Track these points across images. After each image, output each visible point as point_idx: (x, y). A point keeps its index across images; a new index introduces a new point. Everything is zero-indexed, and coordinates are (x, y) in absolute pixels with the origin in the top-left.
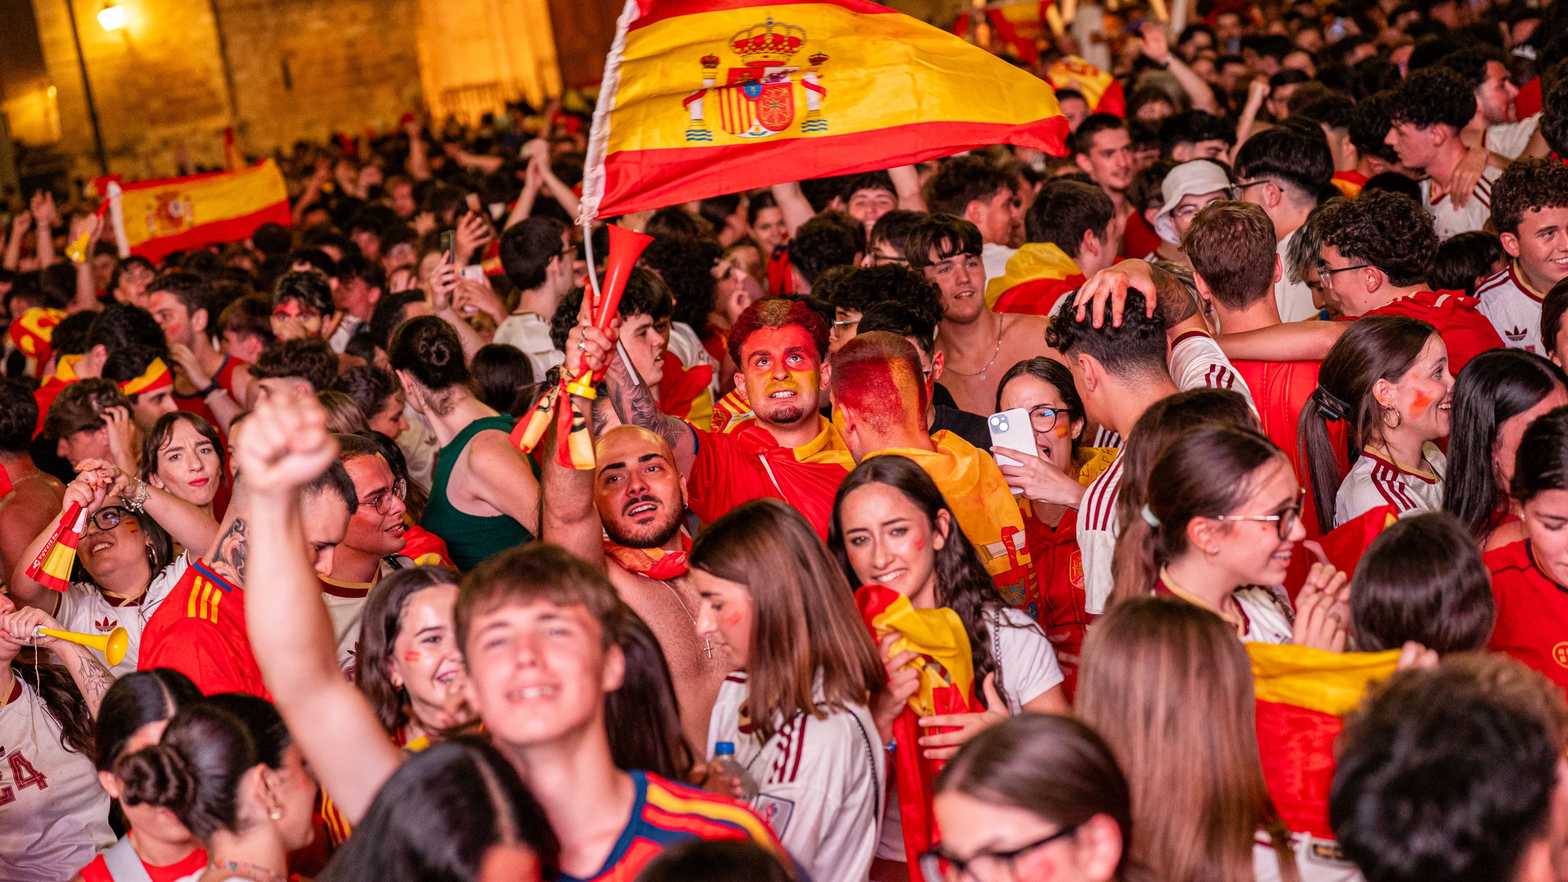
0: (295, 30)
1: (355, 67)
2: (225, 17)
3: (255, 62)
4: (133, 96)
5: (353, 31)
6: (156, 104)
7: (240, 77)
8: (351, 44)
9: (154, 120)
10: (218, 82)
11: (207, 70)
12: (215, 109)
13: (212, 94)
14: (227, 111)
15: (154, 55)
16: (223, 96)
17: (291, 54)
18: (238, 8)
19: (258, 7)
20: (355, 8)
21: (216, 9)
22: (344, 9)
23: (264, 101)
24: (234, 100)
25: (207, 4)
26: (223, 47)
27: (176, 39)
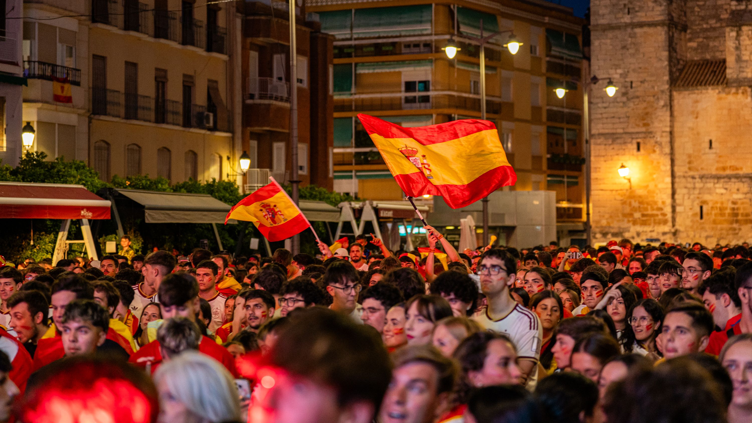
0: (709, 190)
1: (735, 213)
2: (677, 180)
3: (687, 203)
4: (627, 210)
5: (736, 196)
6: (637, 214)
7: (678, 209)
8: (734, 203)
9: (635, 223)
10: (668, 210)
11: (663, 203)
12: (665, 222)
13: (664, 215)
14: (670, 224)
15: (640, 192)
16: (669, 216)
17: (705, 202)
18: (684, 177)
19: (693, 178)
20: (739, 185)
21: (673, 176)
22: (734, 185)
23: (688, 222)
24: (674, 219)
25: (669, 173)
26: (673, 194)
27: (651, 186)
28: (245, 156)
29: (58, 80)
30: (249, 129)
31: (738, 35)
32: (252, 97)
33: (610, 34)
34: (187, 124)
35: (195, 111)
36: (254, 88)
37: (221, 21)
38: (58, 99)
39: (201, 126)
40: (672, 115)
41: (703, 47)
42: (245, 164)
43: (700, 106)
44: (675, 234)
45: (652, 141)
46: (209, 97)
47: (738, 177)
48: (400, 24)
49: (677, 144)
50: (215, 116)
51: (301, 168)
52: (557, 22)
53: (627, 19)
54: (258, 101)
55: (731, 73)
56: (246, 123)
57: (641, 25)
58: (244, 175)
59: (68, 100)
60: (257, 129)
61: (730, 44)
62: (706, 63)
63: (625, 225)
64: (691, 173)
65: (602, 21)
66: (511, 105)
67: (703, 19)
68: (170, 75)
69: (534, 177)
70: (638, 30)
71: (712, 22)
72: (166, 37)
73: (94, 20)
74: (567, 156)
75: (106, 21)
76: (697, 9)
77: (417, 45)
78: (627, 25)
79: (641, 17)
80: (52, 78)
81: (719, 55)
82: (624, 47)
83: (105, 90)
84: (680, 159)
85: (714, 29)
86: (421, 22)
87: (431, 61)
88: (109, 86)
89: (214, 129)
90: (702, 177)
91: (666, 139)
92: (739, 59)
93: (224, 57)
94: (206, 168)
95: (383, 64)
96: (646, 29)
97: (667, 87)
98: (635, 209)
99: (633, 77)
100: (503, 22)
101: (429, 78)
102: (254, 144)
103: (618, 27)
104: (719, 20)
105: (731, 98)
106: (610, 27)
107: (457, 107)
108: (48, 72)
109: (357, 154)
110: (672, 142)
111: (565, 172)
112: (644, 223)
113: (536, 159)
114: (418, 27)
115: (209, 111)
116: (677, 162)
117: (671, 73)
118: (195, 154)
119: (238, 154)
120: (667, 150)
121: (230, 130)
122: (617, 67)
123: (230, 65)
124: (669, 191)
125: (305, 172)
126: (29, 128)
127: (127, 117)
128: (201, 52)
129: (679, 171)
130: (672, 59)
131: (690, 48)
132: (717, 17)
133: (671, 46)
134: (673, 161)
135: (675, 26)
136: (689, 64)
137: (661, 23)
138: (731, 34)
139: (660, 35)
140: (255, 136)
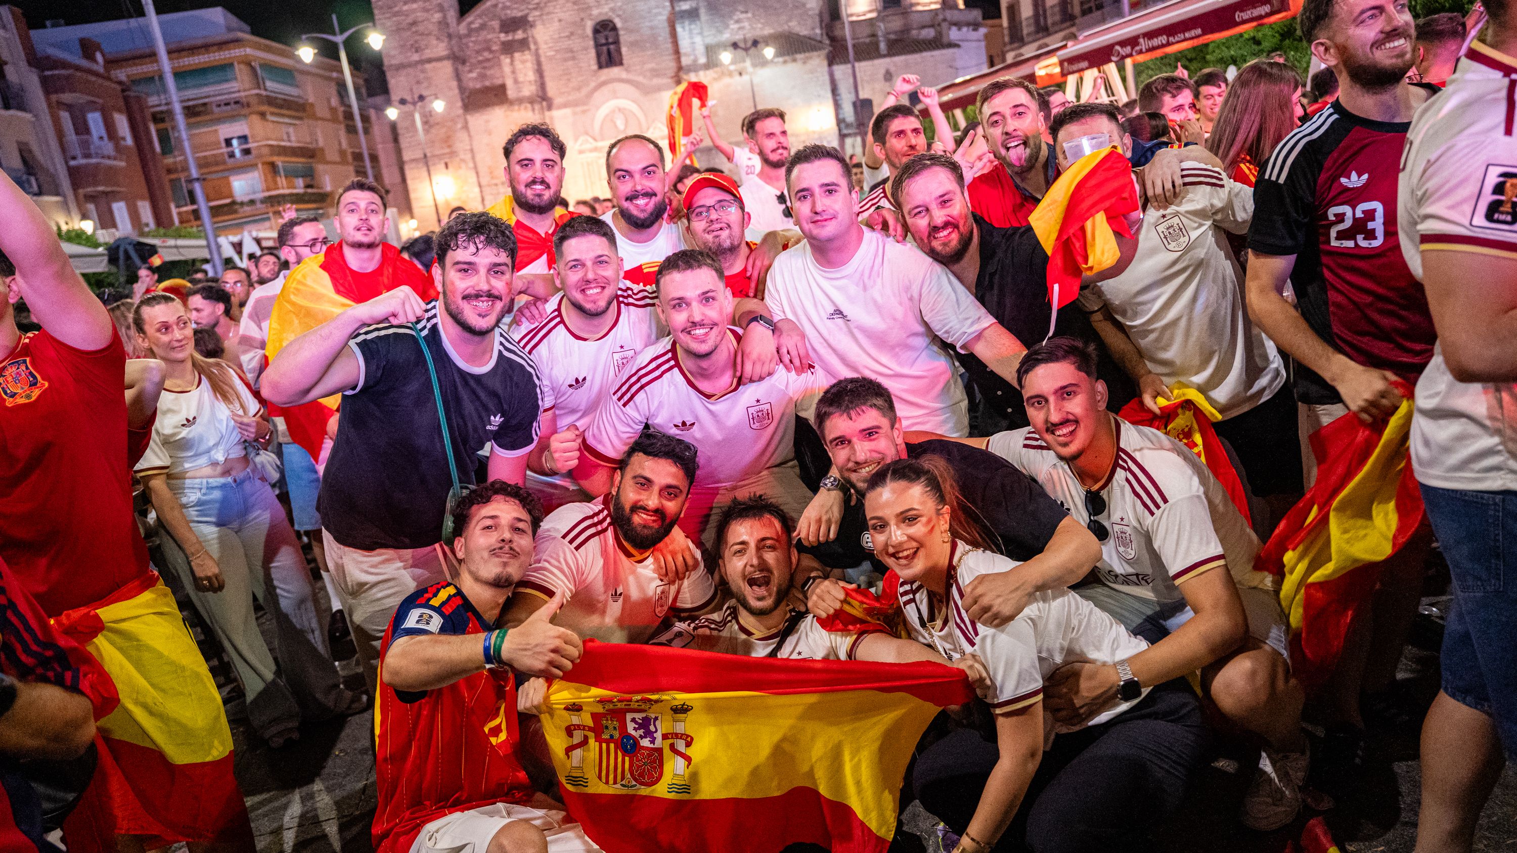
2: (484, 189)
18: (489, 185)
19: (496, 185)
21: (480, 186)
25: (476, 184)
26: (483, 200)
28: (85, 217)
30: (81, 191)
31: (512, 61)
32: (74, 158)
33: (404, 72)
36: (75, 148)
40: (470, 136)
41: (483, 76)
43: (490, 123)
45: (457, 159)
46: (25, 161)
48: (206, 85)
49: (477, 160)
50: (37, 180)
51: (147, 225)
53: (416, 57)
54: (83, 161)
55: (511, 93)
56: (75, 186)
57: (429, 61)
60: (89, 190)
61: (507, 69)
62: (486, 90)
64: (495, 181)
65: (394, 62)
66: (322, 150)
67: (479, 51)
70: (428, 66)
71: (486, 54)
76: (471, 44)
77: (227, 103)
78: (417, 63)
79: (428, 54)
81: (498, 82)
84: (483, 170)
85: (488, 60)
86: (227, 81)
87: (245, 116)
89: (41, 193)
91: (468, 156)
92: (516, 81)
93: (29, 116)
95: (200, 124)
96: (434, 64)
97: (460, 111)
101: (247, 132)
102: (91, 205)
103: (409, 65)
104: (491, 51)
106: (401, 67)
107: (279, 154)
110: (473, 158)
114: (225, 86)
115: (30, 174)
116: (481, 174)
117: (463, 100)
119: (77, 217)
120: (471, 165)
121: (60, 193)
123: (38, 124)
124: (479, 199)
129: (484, 182)
130: (462, 89)
131: (472, 78)
132: (489, 49)
133: (458, 77)
134: (477, 173)
135: (458, 59)
136: (475, 93)
137: (447, 58)
138: (506, 60)
139: (447, 68)
140: (90, 198)
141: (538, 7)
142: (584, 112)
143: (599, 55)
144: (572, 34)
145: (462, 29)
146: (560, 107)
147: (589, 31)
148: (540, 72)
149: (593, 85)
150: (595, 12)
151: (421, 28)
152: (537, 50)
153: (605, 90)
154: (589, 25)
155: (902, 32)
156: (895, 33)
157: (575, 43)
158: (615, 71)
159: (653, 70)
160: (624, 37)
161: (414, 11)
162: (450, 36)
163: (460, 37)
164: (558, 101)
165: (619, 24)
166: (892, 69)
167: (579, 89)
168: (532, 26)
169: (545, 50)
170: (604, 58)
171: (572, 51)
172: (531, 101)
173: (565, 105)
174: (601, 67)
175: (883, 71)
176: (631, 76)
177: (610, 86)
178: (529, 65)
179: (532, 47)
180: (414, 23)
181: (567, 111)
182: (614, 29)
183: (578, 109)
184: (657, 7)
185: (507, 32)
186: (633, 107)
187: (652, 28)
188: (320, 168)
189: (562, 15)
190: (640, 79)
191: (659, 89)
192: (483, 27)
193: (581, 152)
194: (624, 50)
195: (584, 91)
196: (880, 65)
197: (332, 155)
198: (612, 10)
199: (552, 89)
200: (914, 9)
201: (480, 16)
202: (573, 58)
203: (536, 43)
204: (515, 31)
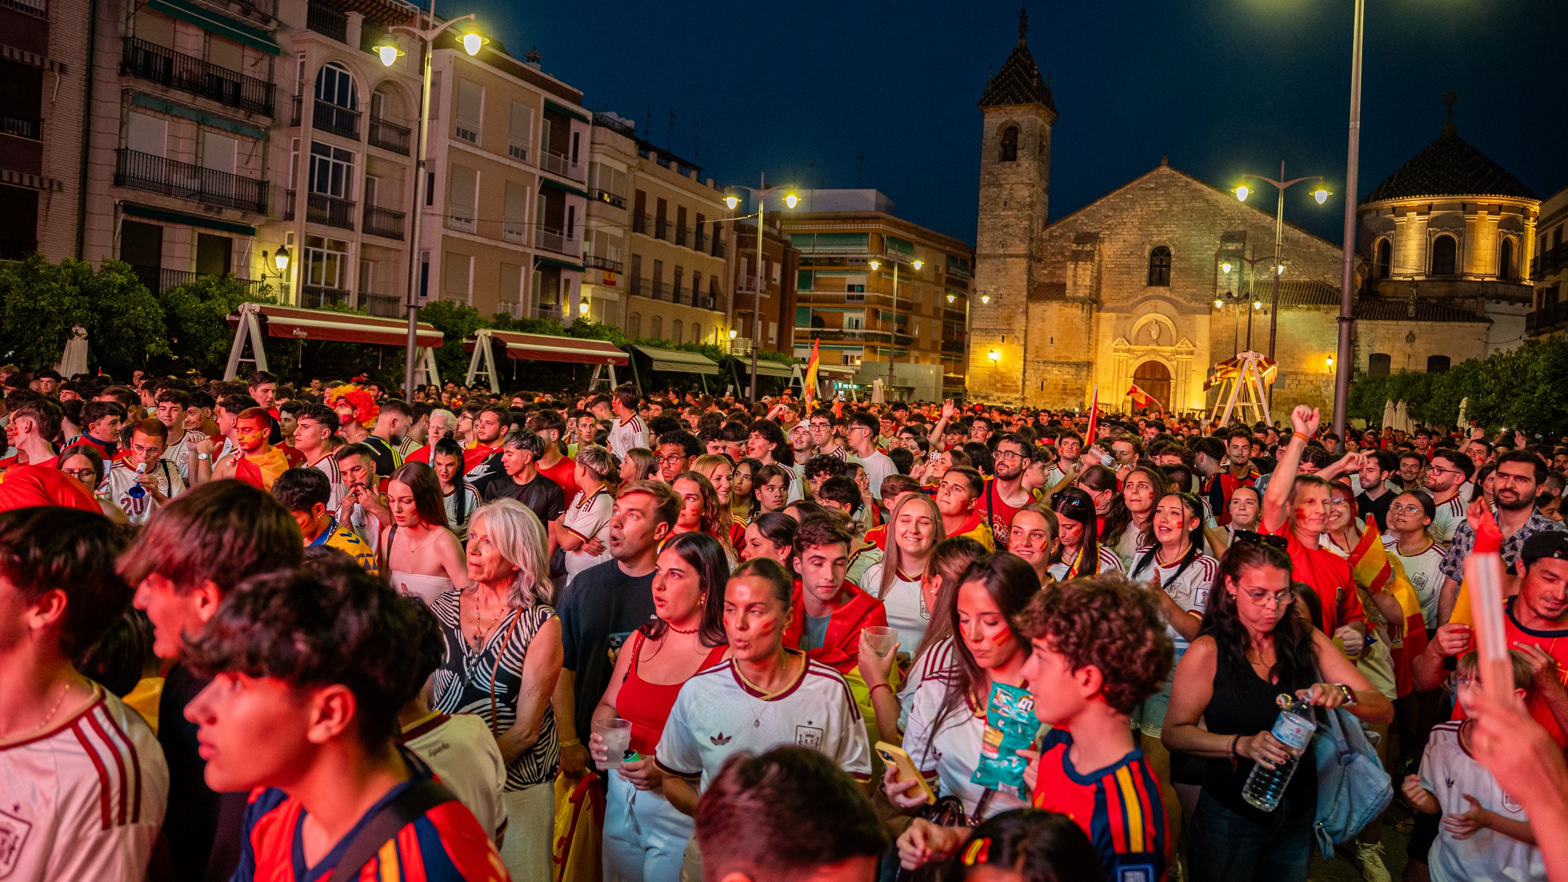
0: (1049, 372)
1: (1064, 388)
2: (1027, 363)
3: (1033, 379)
4: (993, 381)
5: (1066, 377)
6: (999, 385)
7: (1027, 383)
8: (1065, 381)
9: (997, 390)
10: (1020, 383)
11: (1017, 378)
12: (1017, 391)
13: (1017, 386)
14: (1021, 393)
15: (1002, 370)
16: (1020, 387)
17: (1045, 379)
18: (1032, 361)
19: (1039, 362)
20: (1069, 369)
21: (1025, 360)
22: (1066, 369)
23: (1033, 392)
24: (1023, 390)
25: (1023, 358)
26: (1024, 372)
27: (1010, 367)
28: (733, 328)
29: (607, 270)
30: (737, 311)
31: (1075, 269)
32: (741, 289)
33: (989, 261)
34: (695, 304)
35: (700, 296)
36: (743, 283)
37: (723, 235)
38: (606, 282)
39: (704, 306)
40: (1027, 319)
41: (1052, 274)
42: (733, 334)
43: (1047, 314)
44: (1023, 399)
45: (1013, 336)
46: (711, 288)
47: (1069, 364)
48: (847, 245)
49: (1029, 339)
50: (714, 301)
51: (771, 339)
52: (954, 251)
53: (1001, 251)
54: (744, 292)
55: (1069, 293)
56: (735, 306)
57: (1011, 256)
58: (732, 341)
59: (613, 283)
60: (743, 311)
61: (1070, 273)
62: (1053, 285)
63: (990, 391)
64: (1038, 359)
65: (984, 252)
67: (1053, 254)
68: (685, 270)
69: (932, 355)
70: (1008, 260)
71: (1059, 257)
72: (684, 245)
73: (634, 231)
74: (956, 342)
75: (643, 231)
76: (1048, 248)
77: (857, 260)
78: (1001, 256)
79: (1011, 251)
80: (603, 268)
81: (1062, 280)
82: (998, 270)
83: (639, 279)
84: (1031, 349)
85: (1060, 262)
86: (860, 245)
87: (861, 271)
88: (643, 276)
89: (714, 309)
90: (1044, 362)
91: (1022, 335)
92: (1075, 284)
93: (723, 261)
94: (707, 335)
95: (834, 272)
96: (1013, 259)
97: (1025, 299)
98: (998, 381)
99: (1003, 291)
100: (917, 248)
101: (865, 283)
102: (741, 321)
103: (995, 257)
104: (1063, 256)
105: (1067, 310)
106: (989, 256)
107: (882, 304)
108: (600, 263)
109: (812, 332)
110: (1026, 337)
111: (954, 353)
112: (1003, 391)
113: (934, 343)
114: (858, 248)
115: (711, 297)
116: (1028, 351)
117: (1028, 290)
118: (699, 325)
119: (729, 327)
120: (1022, 342)
121: (724, 310)
122: (992, 283)
123: (727, 266)
124: (1022, 371)
125: (774, 342)
126: (585, 300)
127: (654, 298)
128: (707, 256)
129: (1029, 358)
130: (1030, 281)
131: (1043, 274)
132: (1062, 254)
133: (1030, 271)
134: (1025, 350)
135: (1033, 258)
136: (1041, 285)
137: (1024, 256)
138: (1071, 266)
139: (1023, 264)
140: (741, 315)
141: (1109, 227)
142: (1126, 318)
143: (1151, 274)
144: (1132, 253)
145: (1046, 234)
146: (1107, 311)
147: (1147, 254)
148: (1098, 279)
149: (1140, 297)
150: (1155, 239)
151: (1010, 230)
152: (1100, 261)
153: (1148, 304)
154: (1148, 249)
155: (1445, 298)
156: (1437, 298)
157: (1133, 261)
158: (1161, 290)
159: (1192, 295)
160: (1175, 264)
161: (1008, 216)
162: (1031, 240)
163: (1042, 240)
164: (1108, 305)
165: (1173, 253)
166: (1416, 332)
167: (1127, 298)
168: (1102, 241)
169: (1108, 263)
170: (1156, 277)
171: (1129, 267)
172: (1083, 301)
173: (1112, 310)
174: (1150, 283)
175: (1407, 332)
176: (1173, 297)
177: (1153, 302)
178: (1089, 272)
179: (1097, 258)
180: (1006, 226)
181: (1113, 315)
182: (1169, 255)
183: (1122, 315)
184: (1209, 243)
185: (1078, 244)
186: (1169, 323)
187: (1200, 260)
188: (914, 319)
189: (1127, 237)
190: (1181, 300)
191: (1195, 311)
192: (1061, 236)
193: (1116, 350)
194: (1172, 274)
195: (1131, 302)
196: (1406, 326)
197: (927, 310)
198: (1170, 240)
199: (1105, 293)
200: (1464, 278)
201: (1062, 227)
202: (1129, 273)
203: (1100, 255)
204: (1085, 244)
